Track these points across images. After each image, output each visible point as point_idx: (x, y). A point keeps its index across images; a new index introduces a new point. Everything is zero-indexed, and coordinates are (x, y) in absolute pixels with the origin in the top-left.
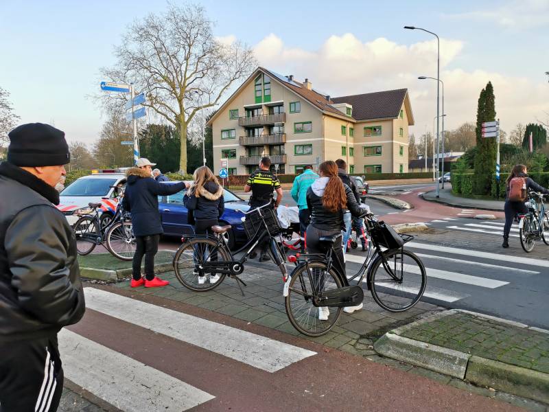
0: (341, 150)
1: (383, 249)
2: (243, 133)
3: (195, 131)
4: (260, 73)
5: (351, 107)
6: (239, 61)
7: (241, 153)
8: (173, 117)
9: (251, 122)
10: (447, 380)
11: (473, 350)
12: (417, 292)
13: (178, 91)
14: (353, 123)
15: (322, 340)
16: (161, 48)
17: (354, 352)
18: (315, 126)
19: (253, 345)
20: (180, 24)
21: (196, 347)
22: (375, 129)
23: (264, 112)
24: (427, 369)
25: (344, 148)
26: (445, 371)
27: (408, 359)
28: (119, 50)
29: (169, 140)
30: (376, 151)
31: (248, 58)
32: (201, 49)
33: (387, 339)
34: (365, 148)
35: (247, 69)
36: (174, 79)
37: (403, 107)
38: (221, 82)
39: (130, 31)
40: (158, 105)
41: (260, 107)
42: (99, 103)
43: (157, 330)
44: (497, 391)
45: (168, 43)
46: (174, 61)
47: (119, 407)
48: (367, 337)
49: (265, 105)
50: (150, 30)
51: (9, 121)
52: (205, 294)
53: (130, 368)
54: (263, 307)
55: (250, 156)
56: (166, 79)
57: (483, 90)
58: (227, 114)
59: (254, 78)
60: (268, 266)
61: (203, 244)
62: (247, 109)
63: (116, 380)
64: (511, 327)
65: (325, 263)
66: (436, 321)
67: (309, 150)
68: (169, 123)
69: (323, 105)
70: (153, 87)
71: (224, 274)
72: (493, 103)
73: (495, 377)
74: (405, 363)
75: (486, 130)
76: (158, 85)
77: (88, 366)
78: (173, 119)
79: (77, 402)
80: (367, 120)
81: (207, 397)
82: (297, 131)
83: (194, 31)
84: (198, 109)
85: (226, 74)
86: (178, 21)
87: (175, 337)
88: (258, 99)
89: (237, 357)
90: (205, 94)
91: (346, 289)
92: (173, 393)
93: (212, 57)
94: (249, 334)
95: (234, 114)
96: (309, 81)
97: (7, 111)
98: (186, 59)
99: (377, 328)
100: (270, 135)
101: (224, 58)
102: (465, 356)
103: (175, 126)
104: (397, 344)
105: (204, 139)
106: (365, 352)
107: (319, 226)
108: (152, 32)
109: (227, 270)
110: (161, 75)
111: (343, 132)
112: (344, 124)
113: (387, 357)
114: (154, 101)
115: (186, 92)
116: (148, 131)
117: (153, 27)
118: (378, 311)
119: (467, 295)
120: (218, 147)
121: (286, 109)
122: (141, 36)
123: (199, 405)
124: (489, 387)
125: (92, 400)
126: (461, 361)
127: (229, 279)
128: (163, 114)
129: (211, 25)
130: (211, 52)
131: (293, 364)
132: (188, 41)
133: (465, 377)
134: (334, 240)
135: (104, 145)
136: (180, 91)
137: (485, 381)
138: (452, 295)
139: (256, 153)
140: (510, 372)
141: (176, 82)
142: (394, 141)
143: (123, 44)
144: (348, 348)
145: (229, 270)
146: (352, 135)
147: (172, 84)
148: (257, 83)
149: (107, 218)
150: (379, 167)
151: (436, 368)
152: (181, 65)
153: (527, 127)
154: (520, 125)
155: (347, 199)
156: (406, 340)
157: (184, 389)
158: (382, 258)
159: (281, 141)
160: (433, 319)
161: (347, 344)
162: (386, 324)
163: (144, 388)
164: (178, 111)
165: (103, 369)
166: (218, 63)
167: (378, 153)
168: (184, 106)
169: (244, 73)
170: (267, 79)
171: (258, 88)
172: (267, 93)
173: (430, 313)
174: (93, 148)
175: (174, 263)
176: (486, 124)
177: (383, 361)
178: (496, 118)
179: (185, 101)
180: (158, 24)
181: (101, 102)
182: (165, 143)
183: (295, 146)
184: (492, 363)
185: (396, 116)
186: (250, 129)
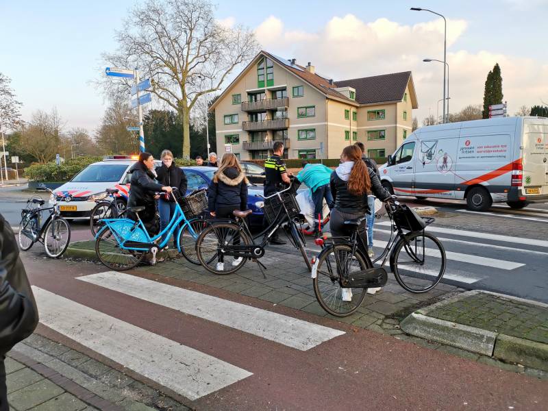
0: (344, 134)
1: (405, 232)
2: (246, 118)
3: (197, 117)
4: (262, 57)
5: (354, 90)
6: (241, 45)
7: (245, 138)
8: (174, 101)
9: (254, 107)
10: (476, 357)
11: (499, 329)
12: (436, 274)
13: (180, 76)
14: (357, 107)
15: (348, 320)
16: (162, 33)
17: (381, 331)
18: (318, 110)
19: (282, 325)
20: (181, 8)
21: (226, 328)
22: (378, 113)
23: (267, 96)
24: (455, 347)
25: (347, 133)
26: (473, 349)
27: (435, 338)
28: (120, 34)
29: (171, 125)
30: (380, 135)
31: (250, 41)
32: (203, 32)
33: (414, 319)
34: (369, 132)
35: (249, 53)
36: (175, 64)
37: (407, 91)
38: (223, 66)
39: (131, 15)
40: (161, 90)
41: (263, 92)
42: (101, 89)
43: (187, 311)
44: (526, 367)
45: (169, 27)
46: (176, 45)
47: (162, 384)
48: (392, 317)
49: (269, 90)
50: (151, 14)
51: (12, 108)
52: (228, 276)
53: (166, 347)
54: (286, 289)
55: (253, 141)
56: (167, 64)
57: (490, 72)
58: (229, 99)
59: (256, 62)
60: (285, 249)
61: (224, 228)
62: (249, 94)
63: (155, 359)
64: (534, 306)
65: (350, 246)
66: (458, 301)
67: (312, 134)
68: (171, 109)
69: (326, 89)
70: (155, 72)
71: (245, 257)
72: (500, 86)
73: (523, 354)
74: (433, 342)
75: (493, 113)
76: (160, 71)
77: (126, 345)
78: (175, 104)
79: (121, 379)
80: (370, 104)
81: (245, 374)
82: (301, 116)
83: (195, 15)
84: (200, 94)
85: (228, 58)
86: (180, 4)
87: (204, 317)
88: (261, 84)
89: (268, 336)
90: (207, 79)
91: (371, 271)
92: (212, 370)
93: (213, 42)
94: (276, 315)
95: (236, 98)
96: (311, 64)
97: (9, 97)
98: (188, 43)
99: (402, 309)
100: (273, 120)
101: (226, 42)
102: (493, 335)
103: (177, 112)
104: (424, 323)
105: (207, 124)
106: (393, 332)
107: (345, 210)
108: (153, 16)
109: (248, 253)
110: (163, 60)
111: (347, 116)
112: (348, 108)
113: (415, 336)
114: (156, 86)
115: (189, 76)
116: (151, 117)
117: (154, 11)
118: (401, 293)
119: (485, 277)
120: (221, 132)
121: (289, 93)
122: (142, 20)
123: (239, 382)
124: (517, 363)
125: (135, 377)
126: (489, 340)
127: (250, 263)
128: (165, 100)
129: (213, 8)
130: (213, 36)
131: (324, 343)
132: (190, 24)
133: (493, 355)
134: (359, 223)
135: (106, 131)
136: (182, 76)
137: (514, 357)
138: (470, 276)
139: (259, 138)
140: (539, 350)
141: (178, 68)
142: (398, 125)
143: (124, 29)
144: (376, 328)
145: (250, 253)
146: (355, 119)
147: (174, 69)
148: (260, 67)
149: (120, 204)
150: (382, 152)
151: (465, 346)
152: (183, 49)
153: (532, 109)
154: (524, 107)
155: (371, 183)
156: (433, 320)
157: (222, 366)
158: (404, 241)
159: (284, 126)
160: (456, 300)
161: (374, 324)
162: (409, 305)
163: (183, 365)
164: (180, 96)
165: (141, 348)
166: (220, 47)
167: (380, 137)
168: (187, 91)
169: (246, 57)
170: (270, 63)
171: (261, 72)
172: (270, 77)
173: (450, 294)
174: (96, 134)
175: (196, 247)
176: (493, 107)
177: (411, 340)
178: (503, 101)
179: (187, 86)
180: (158, 8)
181: (102, 88)
182: (168, 129)
183: (299, 131)
184: (519, 341)
185: (400, 100)
186: (253, 114)
